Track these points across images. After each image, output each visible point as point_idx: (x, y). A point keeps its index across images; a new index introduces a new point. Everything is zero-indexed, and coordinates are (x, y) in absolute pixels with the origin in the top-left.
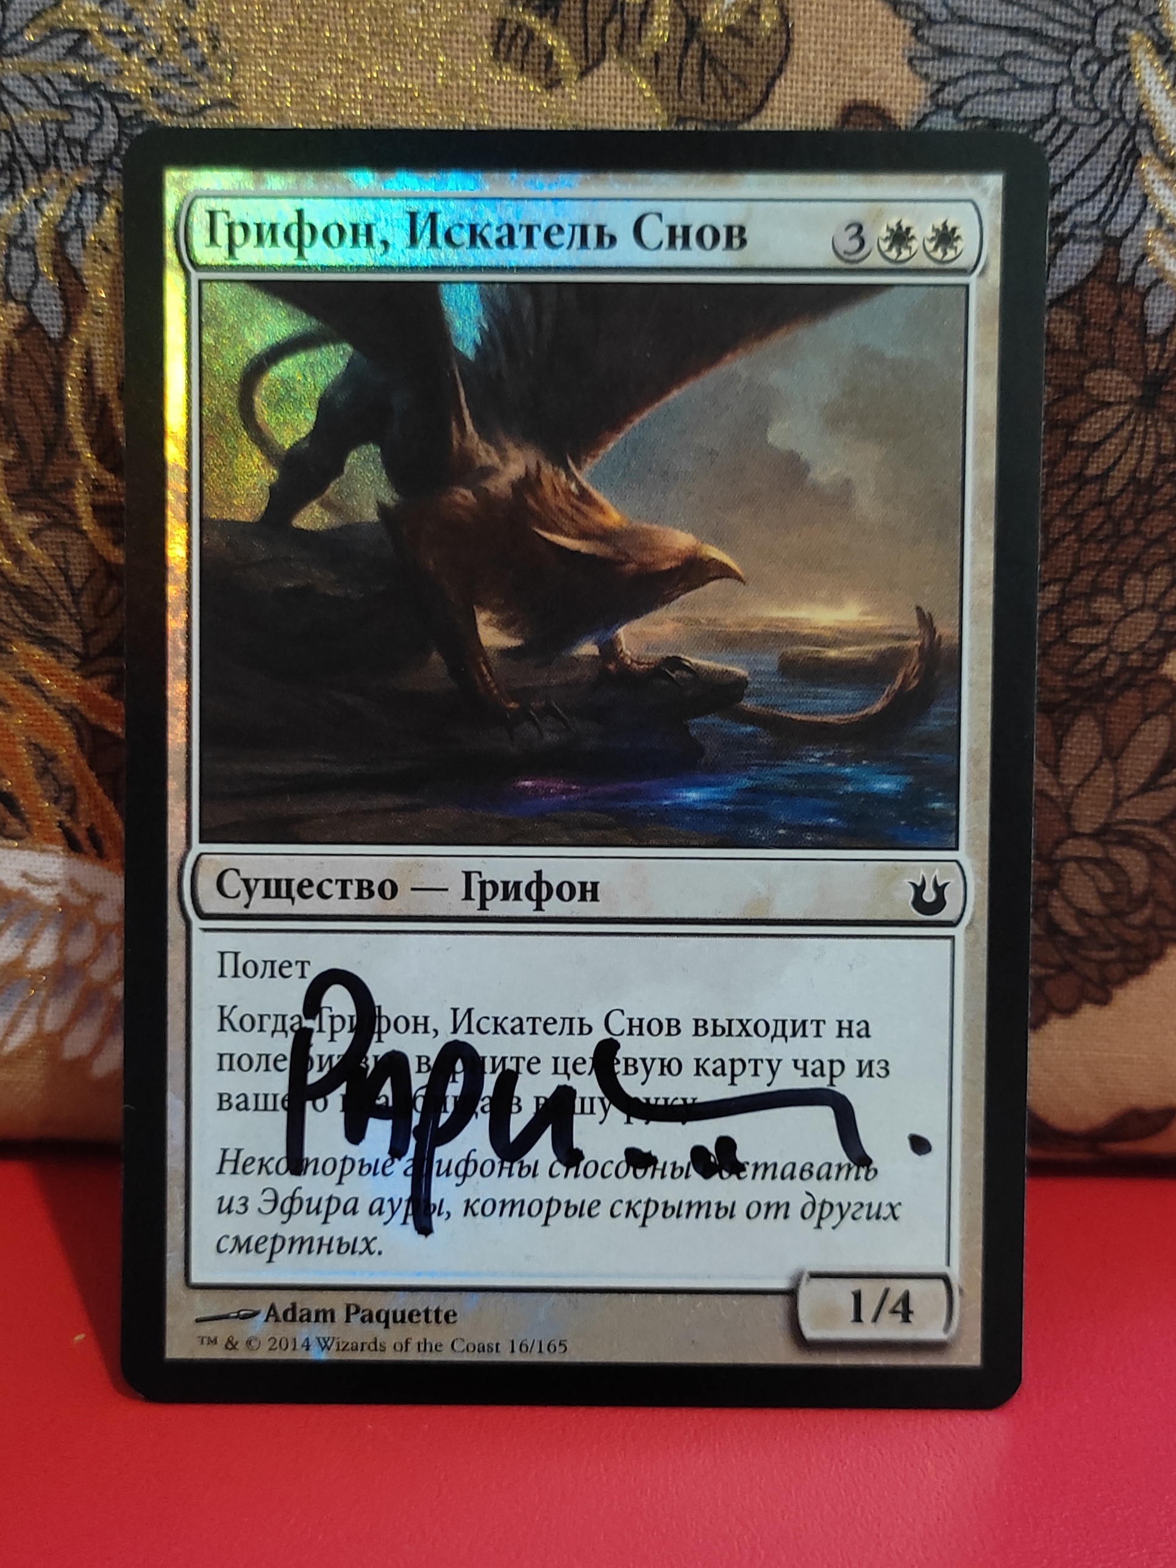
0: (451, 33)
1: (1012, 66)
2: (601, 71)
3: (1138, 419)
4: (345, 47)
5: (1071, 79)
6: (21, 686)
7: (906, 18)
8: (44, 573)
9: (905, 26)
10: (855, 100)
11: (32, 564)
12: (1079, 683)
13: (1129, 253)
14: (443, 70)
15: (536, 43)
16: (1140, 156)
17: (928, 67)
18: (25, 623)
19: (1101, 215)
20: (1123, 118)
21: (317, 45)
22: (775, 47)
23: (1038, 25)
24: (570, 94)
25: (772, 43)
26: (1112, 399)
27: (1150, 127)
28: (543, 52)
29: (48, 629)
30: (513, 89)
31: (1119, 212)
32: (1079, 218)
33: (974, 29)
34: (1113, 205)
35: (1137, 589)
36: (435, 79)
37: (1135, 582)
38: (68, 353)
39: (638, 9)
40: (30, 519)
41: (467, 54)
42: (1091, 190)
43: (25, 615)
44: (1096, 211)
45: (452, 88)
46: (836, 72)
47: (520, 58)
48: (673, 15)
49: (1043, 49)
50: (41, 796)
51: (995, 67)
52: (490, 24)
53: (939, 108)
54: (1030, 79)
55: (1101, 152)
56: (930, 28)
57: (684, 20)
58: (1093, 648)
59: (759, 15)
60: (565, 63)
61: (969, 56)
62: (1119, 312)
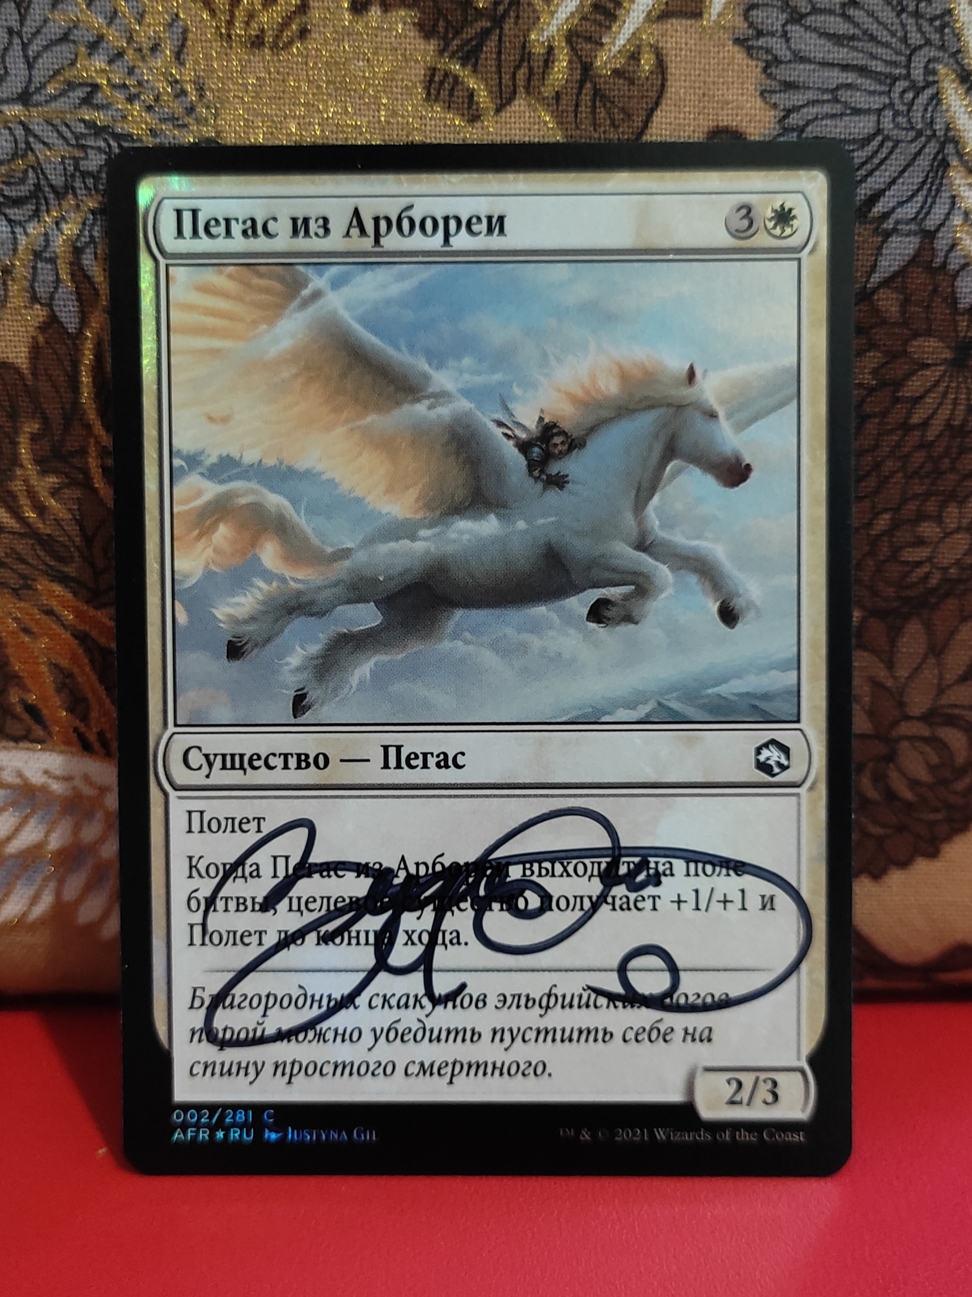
0: (392, 81)
1: (844, 95)
2: (513, 108)
3: (951, 377)
4: (306, 94)
5: (891, 105)
6: (44, 617)
7: (758, 59)
8: (63, 523)
9: (757, 66)
10: (717, 126)
11: (52, 517)
12: (909, 593)
13: (941, 244)
14: (387, 110)
15: (460, 87)
16: (948, 165)
17: (775, 98)
18: (46, 564)
19: (918, 213)
20: (934, 135)
21: (284, 92)
22: (652, 85)
23: (864, 63)
24: (487, 127)
25: (650, 82)
26: (929, 362)
27: (955, 141)
28: (466, 94)
29: (66, 570)
30: (442, 123)
31: (933, 211)
32: (900, 216)
33: (812, 67)
34: (928, 205)
35: (954, 515)
36: (379, 117)
37: (952, 510)
38: (82, 345)
39: (541, 58)
40: (51, 480)
41: (404, 97)
42: (910, 193)
43: (48, 558)
44: (914, 211)
45: (393, 124)
46: (701, 104)
47: (447, 98)
48: (570, 62)
49: (868, 82)
50: (60, 707)
51: (830, 97)
52: (423, 72)
53: (786, 130)
54: (858, 106)
55: (916, 163)
56: (777, 67)
57: (579, 66)
58: (919, 564)
59: (639, 60)
60: (485, 102)
61: (809, 88)
62: (935, 291)
